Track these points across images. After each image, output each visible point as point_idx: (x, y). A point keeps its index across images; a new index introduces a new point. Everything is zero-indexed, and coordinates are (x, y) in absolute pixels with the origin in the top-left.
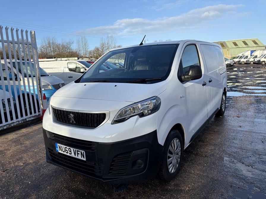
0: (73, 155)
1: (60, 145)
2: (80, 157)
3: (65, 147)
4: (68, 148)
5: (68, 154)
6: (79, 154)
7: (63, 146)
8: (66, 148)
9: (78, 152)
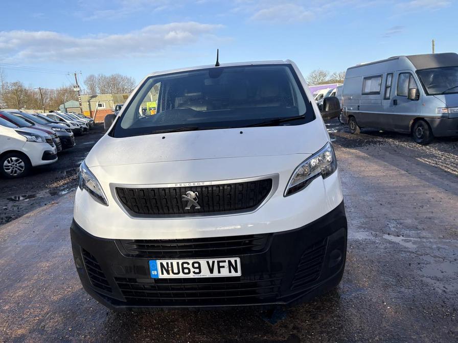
0: (205, 273)
1: (164, 262)
2: (225, 273)
3: (181, 261)
4: (191, 261)
5: (191, 276)
6: (223, 267)
7: (175, 262)
8: (183, 264)
9: (221, 264)
